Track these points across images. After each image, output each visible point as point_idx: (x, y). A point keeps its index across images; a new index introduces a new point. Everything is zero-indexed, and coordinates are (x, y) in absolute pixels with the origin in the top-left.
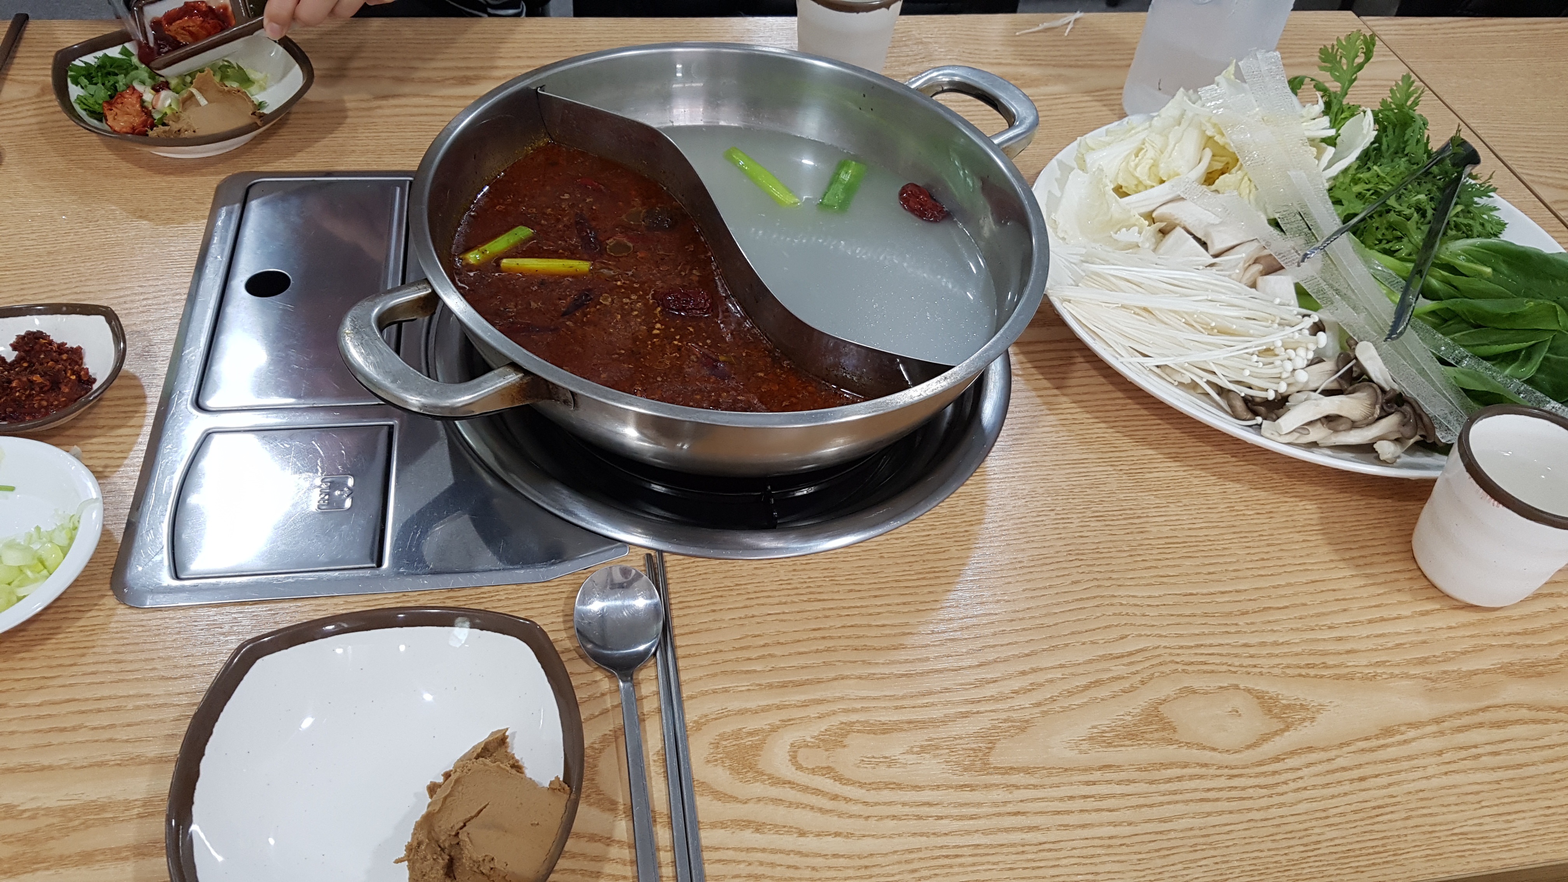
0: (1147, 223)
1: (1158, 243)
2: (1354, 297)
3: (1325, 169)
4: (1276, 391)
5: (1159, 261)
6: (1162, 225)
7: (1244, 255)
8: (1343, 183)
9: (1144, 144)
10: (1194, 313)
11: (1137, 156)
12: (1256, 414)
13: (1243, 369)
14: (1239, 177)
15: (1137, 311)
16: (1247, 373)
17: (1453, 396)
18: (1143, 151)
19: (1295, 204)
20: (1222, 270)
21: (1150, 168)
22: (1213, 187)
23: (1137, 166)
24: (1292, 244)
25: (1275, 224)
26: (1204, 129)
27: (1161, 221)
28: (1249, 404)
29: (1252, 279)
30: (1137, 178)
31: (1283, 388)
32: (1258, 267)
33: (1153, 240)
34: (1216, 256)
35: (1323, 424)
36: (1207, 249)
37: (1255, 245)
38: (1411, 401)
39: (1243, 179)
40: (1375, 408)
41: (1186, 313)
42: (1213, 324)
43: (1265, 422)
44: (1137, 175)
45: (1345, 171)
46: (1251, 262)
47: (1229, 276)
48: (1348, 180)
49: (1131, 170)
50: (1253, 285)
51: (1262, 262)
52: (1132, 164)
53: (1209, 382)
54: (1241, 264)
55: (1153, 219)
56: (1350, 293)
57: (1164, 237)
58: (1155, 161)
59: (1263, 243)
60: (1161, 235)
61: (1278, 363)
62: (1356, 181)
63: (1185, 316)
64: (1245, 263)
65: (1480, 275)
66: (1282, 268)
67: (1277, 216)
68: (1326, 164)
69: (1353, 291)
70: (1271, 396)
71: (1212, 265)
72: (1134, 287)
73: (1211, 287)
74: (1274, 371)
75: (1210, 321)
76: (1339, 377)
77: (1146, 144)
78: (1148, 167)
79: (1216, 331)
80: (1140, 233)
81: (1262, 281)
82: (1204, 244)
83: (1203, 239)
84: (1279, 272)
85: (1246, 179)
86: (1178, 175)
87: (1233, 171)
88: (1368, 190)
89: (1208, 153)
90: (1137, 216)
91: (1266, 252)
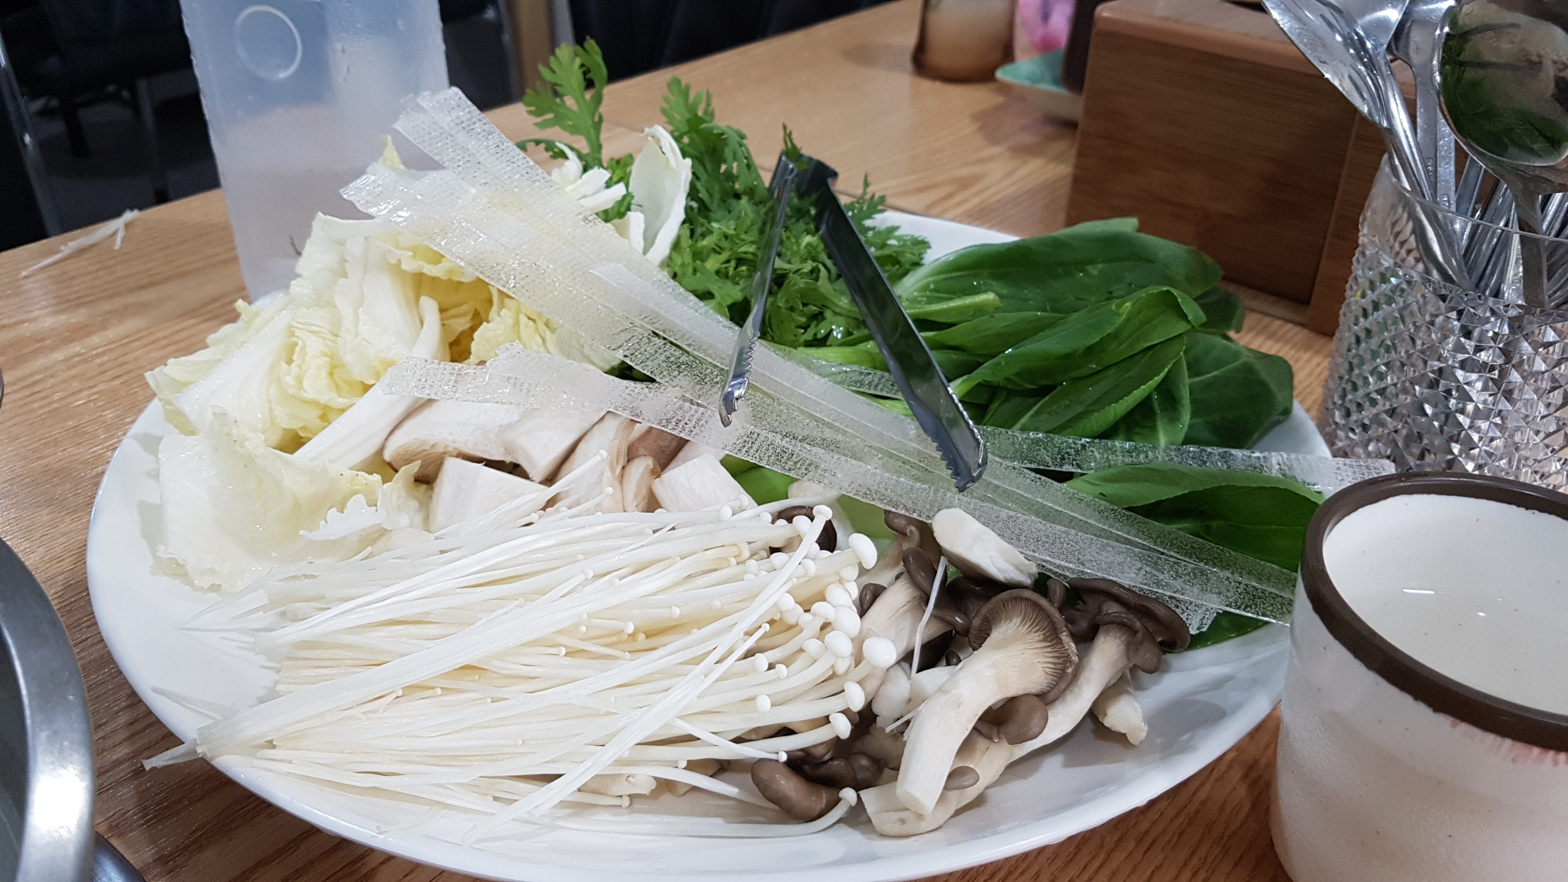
0: (377, 477)
1: (426, 506)
2: (840, 437)
3: (645, 252)
4: (846, 712)
5: (443, 545)
6: (414, 468)
7: (604, 453)
8: (683, 265)
9: (292, 334)
10: (577, 625)
11: (290, 361)
12: (834, 784)
13: (753, 699)
14: (510, 322)
15: (446, 683)
16: (764, 703)
17: (1133, 531)
18: (297, 349)
19: (638, 322)
20: (578, 503)
21: (331, 374)
22: (473, 359)
23: (299, 380)
24: (677, 392)
25: (624, 372)
26: (393, 261)
27: (408, 461)
28: (807, 768)
29: (644, 491)
30: (314, 403)
31: (856, 700)
32: (643, 465)
33: (414, 504)
34: (550, 480)
35: (990, 738)
36: (524, 475)
37: (611, 426)
38: (1102, 586)
39: (517, 323)
40: (1060, 641)
41: (560, 632)
42: (630, 629)
43: (863, 793)
44: (310, 395)
45: (676, 246)
46: (622, 461)
47: (598, 508)
48: (688, 258)
49: (291, 391)
50: (652, 504)
51: (642, 451)
52: (289, 380)
53: (693, 766)
54: (608, 474)
55: (390, 465)
56: (828, 434)
57: (432, 489)
58: (332, 357)
59: (627, 415)
60: (424, 487)
61: (812, 646)
62: (698, 255)
63: (562, 640)
64: (612, 470)
65: (979, 310)
66: (682, 443)
67: (619, 356)
68: (642, 243)
69: (830, 426)
70: (843, 727)
71: (551, 502)
72: (412, 629)
73: (577, 547)
74: (819, 670)
75: (618, 624)
76: (936, 605)
77: (298, 333)
78: (324, 373)
79: (642, 636)
80: (372, 503)
81: (665, 486)
82: (515, 469)
83: (508, 459)
84: (681, 455)
85: (523, 319)
86: (391, 364)
87: (493, 314)
88: (728, 261)
89: (429, 307)
90: (348, 473)
91: (639, 430)
